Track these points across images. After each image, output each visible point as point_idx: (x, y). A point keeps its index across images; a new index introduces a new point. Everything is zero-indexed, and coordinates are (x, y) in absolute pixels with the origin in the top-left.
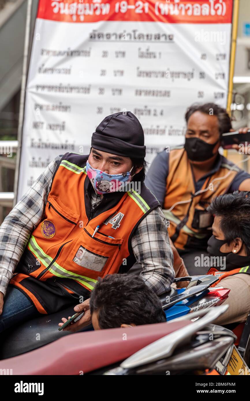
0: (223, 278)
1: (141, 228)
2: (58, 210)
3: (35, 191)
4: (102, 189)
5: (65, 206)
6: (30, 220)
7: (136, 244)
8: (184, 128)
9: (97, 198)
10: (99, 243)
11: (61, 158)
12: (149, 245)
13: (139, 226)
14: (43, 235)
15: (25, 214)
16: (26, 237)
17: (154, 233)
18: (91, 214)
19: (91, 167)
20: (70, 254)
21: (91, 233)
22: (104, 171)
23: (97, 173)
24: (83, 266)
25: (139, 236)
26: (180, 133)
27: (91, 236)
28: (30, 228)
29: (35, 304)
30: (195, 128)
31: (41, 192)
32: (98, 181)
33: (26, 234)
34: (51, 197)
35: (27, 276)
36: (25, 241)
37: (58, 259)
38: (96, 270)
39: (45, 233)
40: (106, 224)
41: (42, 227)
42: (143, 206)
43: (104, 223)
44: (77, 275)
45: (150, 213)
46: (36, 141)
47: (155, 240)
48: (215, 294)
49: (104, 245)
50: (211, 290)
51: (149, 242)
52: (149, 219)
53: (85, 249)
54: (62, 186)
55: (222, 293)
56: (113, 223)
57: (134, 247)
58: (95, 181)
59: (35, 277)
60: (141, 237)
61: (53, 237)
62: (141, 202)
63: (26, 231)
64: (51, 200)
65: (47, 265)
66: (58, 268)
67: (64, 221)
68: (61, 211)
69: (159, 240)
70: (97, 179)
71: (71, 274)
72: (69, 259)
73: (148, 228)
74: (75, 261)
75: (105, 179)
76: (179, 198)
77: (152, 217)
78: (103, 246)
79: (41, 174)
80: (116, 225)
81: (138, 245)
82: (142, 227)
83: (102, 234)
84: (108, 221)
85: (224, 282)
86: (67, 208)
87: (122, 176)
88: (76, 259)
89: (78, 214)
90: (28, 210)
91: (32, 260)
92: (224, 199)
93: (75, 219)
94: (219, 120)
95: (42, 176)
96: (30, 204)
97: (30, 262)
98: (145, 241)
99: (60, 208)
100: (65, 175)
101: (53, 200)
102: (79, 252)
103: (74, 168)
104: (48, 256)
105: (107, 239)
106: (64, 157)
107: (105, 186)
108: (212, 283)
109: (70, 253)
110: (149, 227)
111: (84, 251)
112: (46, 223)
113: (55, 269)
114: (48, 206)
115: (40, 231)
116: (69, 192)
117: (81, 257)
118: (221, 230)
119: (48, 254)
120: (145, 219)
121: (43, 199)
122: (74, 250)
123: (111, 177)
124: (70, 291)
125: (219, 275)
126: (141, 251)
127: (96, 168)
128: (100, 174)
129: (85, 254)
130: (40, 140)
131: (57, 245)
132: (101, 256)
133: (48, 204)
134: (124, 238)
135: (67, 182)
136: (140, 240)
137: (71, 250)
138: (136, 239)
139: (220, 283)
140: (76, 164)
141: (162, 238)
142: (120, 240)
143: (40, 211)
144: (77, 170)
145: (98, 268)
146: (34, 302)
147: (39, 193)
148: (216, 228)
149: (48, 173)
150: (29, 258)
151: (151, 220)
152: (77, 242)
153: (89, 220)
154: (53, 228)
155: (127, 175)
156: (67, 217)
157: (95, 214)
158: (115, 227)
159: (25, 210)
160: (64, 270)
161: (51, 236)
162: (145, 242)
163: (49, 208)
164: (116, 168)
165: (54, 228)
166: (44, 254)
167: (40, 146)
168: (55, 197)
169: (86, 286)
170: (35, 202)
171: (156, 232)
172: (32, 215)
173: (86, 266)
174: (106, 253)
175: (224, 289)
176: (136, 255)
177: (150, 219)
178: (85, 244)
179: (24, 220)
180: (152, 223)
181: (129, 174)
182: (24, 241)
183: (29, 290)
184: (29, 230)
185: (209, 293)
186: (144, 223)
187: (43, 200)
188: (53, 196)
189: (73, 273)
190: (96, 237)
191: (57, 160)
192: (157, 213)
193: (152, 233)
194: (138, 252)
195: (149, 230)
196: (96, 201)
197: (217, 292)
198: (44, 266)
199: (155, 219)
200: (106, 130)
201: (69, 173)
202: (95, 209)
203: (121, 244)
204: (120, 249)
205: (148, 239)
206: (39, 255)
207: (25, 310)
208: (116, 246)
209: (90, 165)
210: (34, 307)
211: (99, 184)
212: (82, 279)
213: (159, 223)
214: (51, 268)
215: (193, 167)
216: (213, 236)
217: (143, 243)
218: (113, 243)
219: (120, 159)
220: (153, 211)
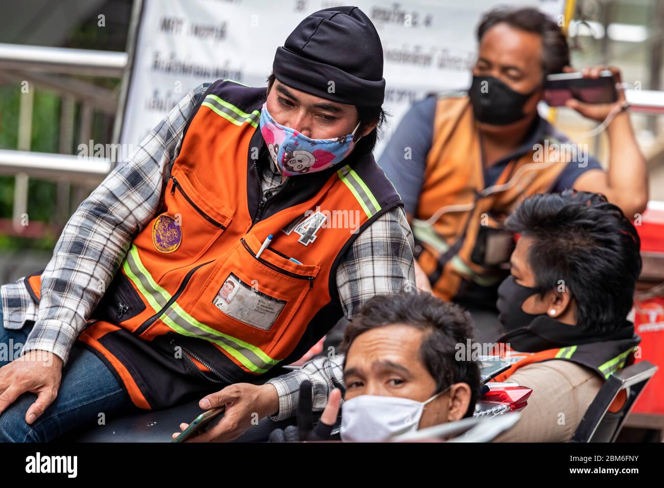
0: (521, 366)
1: (359, 248)
2: (189, 196)
3: (148, 153)
4: (293, 167)
5: (205, 190)
6: (131, 213)
7: (347, 279)
8: (470, 54)
9: (273, 179)
10: (270, 270)
11: (205, 90)
12: (372, 283)
13: (356, 242)
14: (155, 246)
15: (121, 200)
16: (121, 246)
17: (385, 259)
18: (259, 210)
19: (272, 120)
20: (208, 288)
21: (254, 249)
22: (301, 132)
23: (286, 134)
24: (231, 315)
25: (353, 263)
26: (463, 65)
27: (254, 255)
28: (132, 229)
29: (127, 387)
30: (492, 57)
31: (161, 157)
32: (287, 152)
33: (120, 241)
34: (178, 167)
35: (115, 328)
36: (119, 254)
37: (182, 297)
38: (259, 327)
39: (159, 240)
40: (288, 234)
41: (154, 228)
42: (368, 202)
43: (284, 231)
44: (220, 333)
45: (381, 219)
46: (164, 57)
47: (386, 274)
48: (501, 397)
49: (280, 275)
50: (492, 388)
51: (374, 277)
52: (376, 230)
53: (240, 282)
54: (202, 148)
55: (515, 396)
56: (302, 232)
57: (341, 286)
58: (280, 149)
59: (132, 330)
60: (357, 266)
61: (175, 250)
62: (363, 195)
63: (122, 235)
64: (179, 174)
65: (158, 308)
66: (180, 314)
67: (201, 221)
68: (198, 199)
69: (395, 275)
70: (285, 148)
71: (206, 329)
72: (205, 299)
73: (374, 248)
74: (216, 304)
75: (301, 148)
76: (450, 199)
77: (384, 228)
78: (278, 278)
79: (163, 120)
80: (308, 236)
81: (350, 281)
82: (362, 246)
83: (277, 252)
84: (291, 228)
85: (523, 375)
86: (209, 193)
87: (338, 143)
88: (220, 300)
89: (231, 208)
90: (129, 193)
91: (128, 295)
92: (543, 203)
93: (224, 217)
94: (545, 45)
95: (163, 123)
96: (135, 179)
97: (124, 299)
98: (366, 275)
99: (194, 193)
100: (210, 125)
101: (181, 174)
102: (227, 286)
103: (230, 113)
104: (162, 289)
105: (286, 263)
106: (212, 89)
107: (300, 161)
108: (495, 372)
109: (207, 286)
110: (376, 246)
111: (237, 285)
112: (163, 221)
113: (174, 317)
114: (172, 186)
115: (150, 237)
116: (217, 161)
117: (230, 297)
118: (529, 266)
119: (162, 286)
120: (369, 229)
121: (162, 171)
122: (217, 282)
123: (314, 143)
124: (202, 366)
125: (514, 360)
126: (355, 294)
127: (284, 124)
128: (293, 136)
129: (238, 291)
130: (173, 56)
131: (182, 268)
132: (272, 297)
133: (170, 183)
134: (322, 264)
135: (213, 141)
136: (355, 272)
137: (210, 280)
138: (348, 270)
139: (514, 377)
140: (236, 105)
141: (400, 272)
142: (314, 268)
143: (153, 196)
144: (237, 117)
145: (264, 322)
146: (125, 382)
147: (155, 158)
148: (519, 261)
149: (178, 119)
150: (121, 290)
151: (382, 232)
152: (225, 266)
153: (254, 222)
154: (176, 232)
155: (347, 140)
156: (208, 211)
157: (268, 211)
158: (305, 240)
159: (122, 192)
160: (192, 321)
161: (171, 248)
162: (364, 278)
163: (173, 190)
164: (326, 126)
165: (180, 232)
166: (154, 285)
167: (171, 68)
168: (187, 168)
169: (234, 358)
170: (145, 176)
171: (389, 259)
172: (136, 203)
173: (238, 317)
174: (283, 293)
175: (521, 387)
176: (343, 302)
177: (380, 231)
178: (241, 270)
179: (119, 212)
180: (382, 239)
181: (351, 139)
182: (116, 256)
183: (117, 357)
184: (128, 232)
185: (488, 394)
186: (366, 236)
187: (162, 174)
188: (183, 167)
189: (211, 329)
190: (263, 257)
191: (198, 92)
192: (394, 218)
193: (381, 259)
194: (349, 296)
195: (375, 253)
196: (271, 184)
197: (505, 392)
198: (152, 309)
199: (389, 232)
200: (309, 46)
201: (219, 122)
202: (268, 201)
203: (315, 276)
204: (311, 286)
205: (371, 270)
206: (143, 285)
207: (104, 396)
208: (304, 279)
209: (269, 116)
210: (125, 393)
211: (290, 157)
212: (229, 343)
213: (398, 239)
214: (167, 314)
215: (484, 138)
216: (510, 277)
217: (361, 279)
218: (298, 272)
219: (336, 110)
220: (387, 214)
